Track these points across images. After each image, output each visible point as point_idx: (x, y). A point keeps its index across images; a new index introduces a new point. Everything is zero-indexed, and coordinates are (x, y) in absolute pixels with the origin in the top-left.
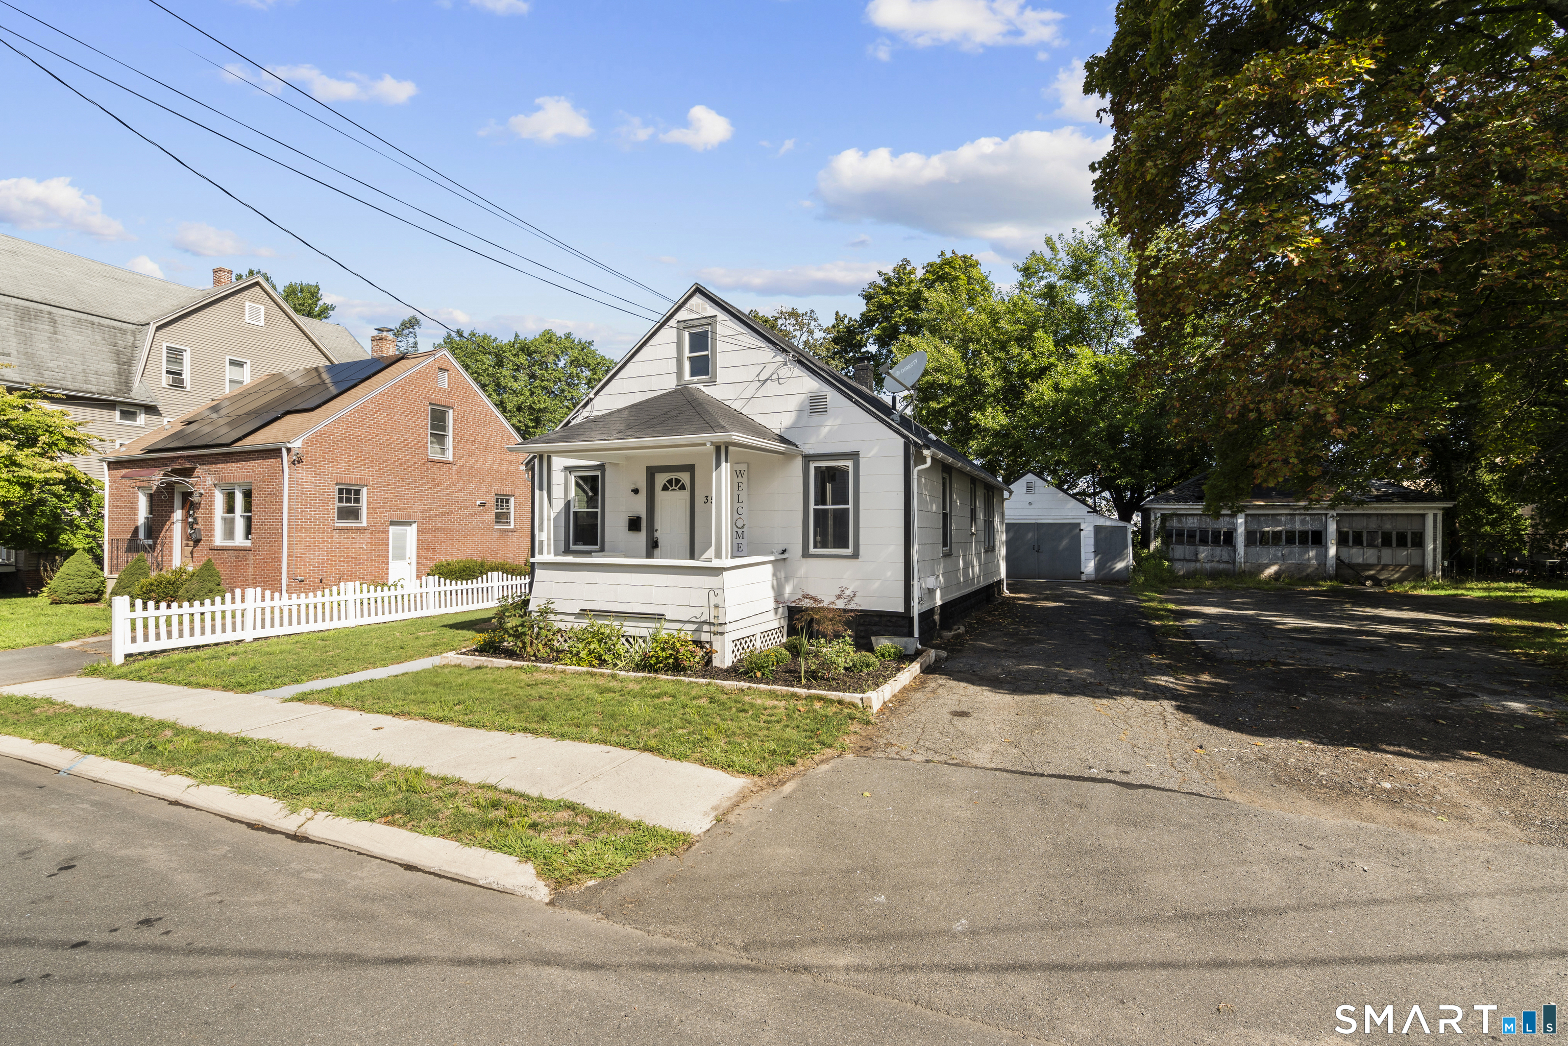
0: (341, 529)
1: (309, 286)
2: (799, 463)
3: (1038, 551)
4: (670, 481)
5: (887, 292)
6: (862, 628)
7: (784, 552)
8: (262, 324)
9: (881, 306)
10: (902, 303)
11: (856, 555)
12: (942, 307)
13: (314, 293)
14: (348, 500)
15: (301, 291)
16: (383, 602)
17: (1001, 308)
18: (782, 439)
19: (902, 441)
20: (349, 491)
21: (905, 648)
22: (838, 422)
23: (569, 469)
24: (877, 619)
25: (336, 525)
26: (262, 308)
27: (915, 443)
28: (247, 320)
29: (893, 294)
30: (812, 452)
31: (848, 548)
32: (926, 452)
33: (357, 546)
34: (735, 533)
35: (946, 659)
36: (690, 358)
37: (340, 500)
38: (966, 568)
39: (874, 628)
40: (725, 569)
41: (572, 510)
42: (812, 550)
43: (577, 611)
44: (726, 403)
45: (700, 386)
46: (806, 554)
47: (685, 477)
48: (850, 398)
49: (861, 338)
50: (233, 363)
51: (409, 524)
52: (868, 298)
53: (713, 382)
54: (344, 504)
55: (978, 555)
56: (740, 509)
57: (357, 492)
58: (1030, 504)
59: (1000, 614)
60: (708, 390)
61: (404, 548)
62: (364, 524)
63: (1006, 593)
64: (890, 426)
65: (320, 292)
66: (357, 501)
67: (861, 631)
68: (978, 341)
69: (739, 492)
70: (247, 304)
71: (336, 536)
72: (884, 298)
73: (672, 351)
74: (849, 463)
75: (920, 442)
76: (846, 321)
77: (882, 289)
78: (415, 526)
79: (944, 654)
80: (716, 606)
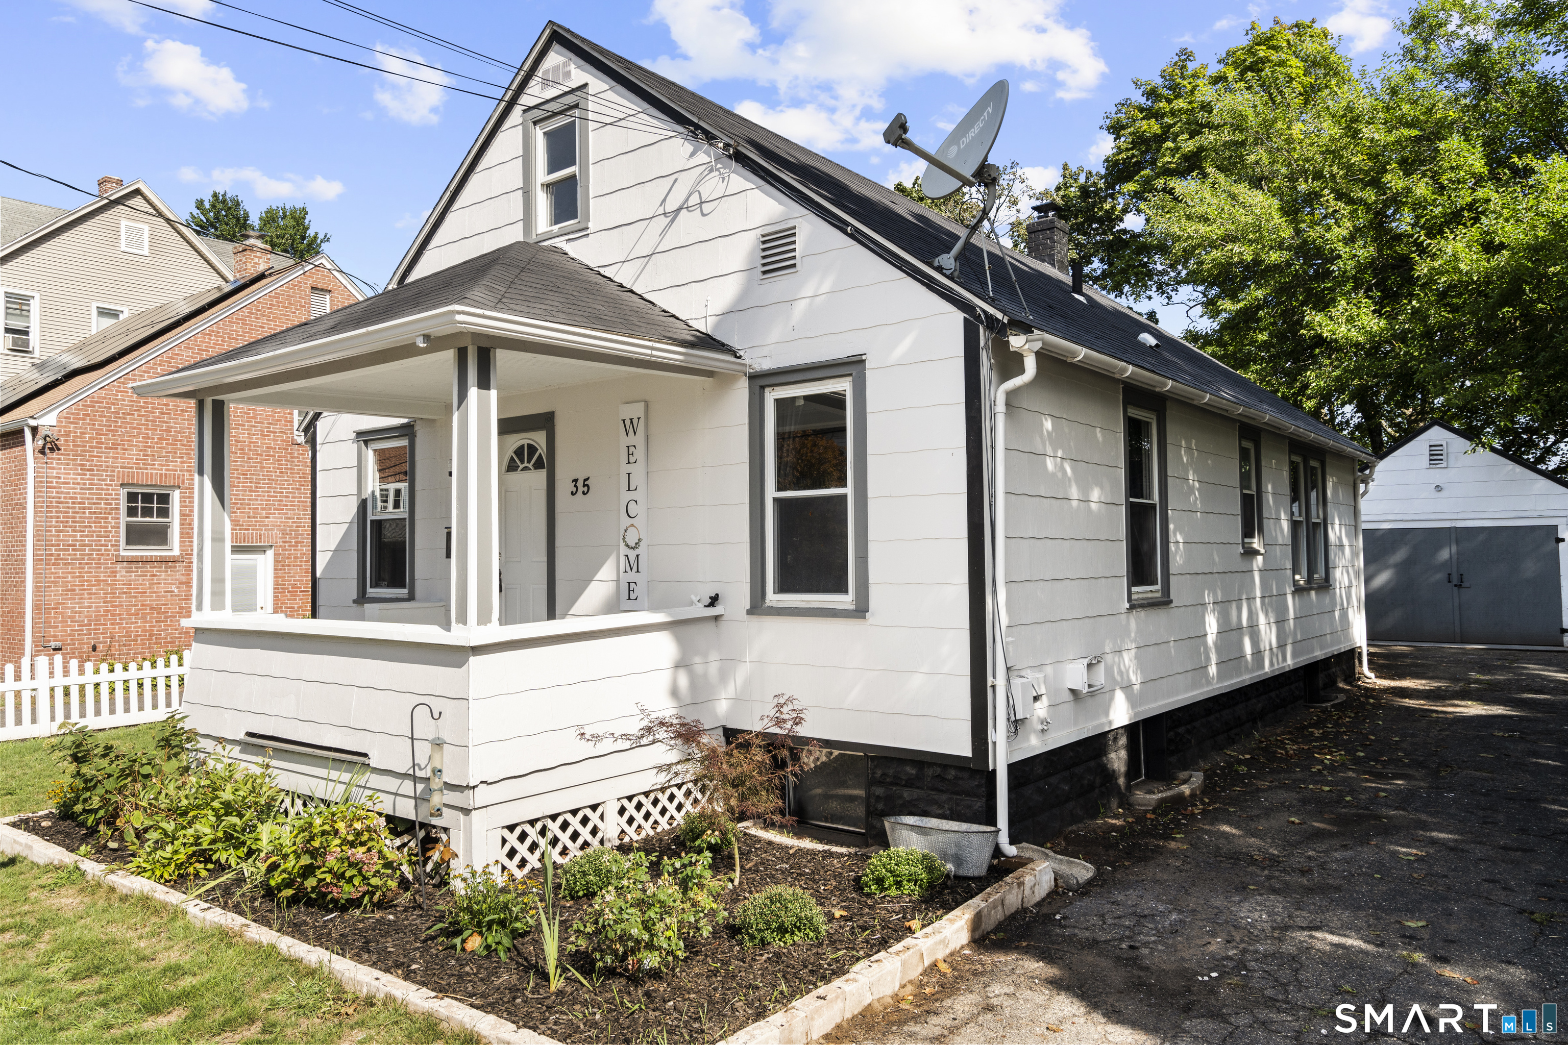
0: (132, 561)
1: (294, 211)
2: (741, 391)
3: (1459, 586)
4: (519, 452)
5: (1150, 114)
6: (879, 791)
7: (714, 600)
8: (146, 252)
9: (1140, 141)
10: (1176, 129)
11: (861, 611)
12: (1244, 118)
13: (298, 218)
14: (147, 512)
15: (284, 217)
16: (168, 686)
17: (1364, 104)
18: (706, 342)
19: (958, 317)
20: (148, 498)
21: (958, 860)
22: (826, 287)
23: (365, 437)
24: (911, 770)
25: (123, 553)
26: (146, 228)
27: (990, 318)
28: (123, 248)
29: (1164, 115)
30: (766, 365)
31: (845, 591)
32: (1017, 341)
33: (162, 589)
34: (623, 560)
35: (1084, 890)
36: (548, 186)
37: (131, 512)
38: (1228, 631)
39: (907, 794)
40: (477, 650)
41: (370, 517)
42: (773, 598)
43: (241, 736)
44: (606, 272)
45: (560, 243)
46: (757, 607)
47: (539, 439)
48: (840, 225)
49: (1113, 207)
50: (103, 312)
51: (262, 550)
52: (1116, 129)
53: (583, 231)
54: (140, 519)
55: (1274, 602)
56: (632, 505)
57: (164, 499)
58: (1438, 488)
59: (1324, 737)
60: (573, 249)
61: (253, 592)
62: (176, 552)
63: (1370, 678)
64: (930, 284)
65: (308, 217)
66: (164, 512)
67: (878, 798)
68: (1318, 175)
69: (629, 469)
70: (124, 223)
71: (121, 572)
72: (1144, 125)
73: (513, 176)
74: (843, 386)
75: (999, 315)
76: (1082, 179)
77: (1141, 110)
78: (270, 553)
79: (1082, 871)
80: (438, 744)
